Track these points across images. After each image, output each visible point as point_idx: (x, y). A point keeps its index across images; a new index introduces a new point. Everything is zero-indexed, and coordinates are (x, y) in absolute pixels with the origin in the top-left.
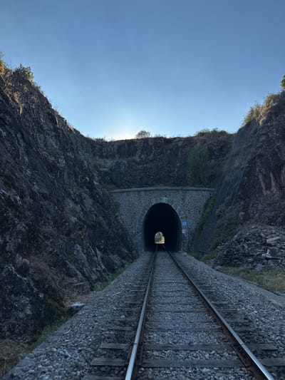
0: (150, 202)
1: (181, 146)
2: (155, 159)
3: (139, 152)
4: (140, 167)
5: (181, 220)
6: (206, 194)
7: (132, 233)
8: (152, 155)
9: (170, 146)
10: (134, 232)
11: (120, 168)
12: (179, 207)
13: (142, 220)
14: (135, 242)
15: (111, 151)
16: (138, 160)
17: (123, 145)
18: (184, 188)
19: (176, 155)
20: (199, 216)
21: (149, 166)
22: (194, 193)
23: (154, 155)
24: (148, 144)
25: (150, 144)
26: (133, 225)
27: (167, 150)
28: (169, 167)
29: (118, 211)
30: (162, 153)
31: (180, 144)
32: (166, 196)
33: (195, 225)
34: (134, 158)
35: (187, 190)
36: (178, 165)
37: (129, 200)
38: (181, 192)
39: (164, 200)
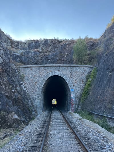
0: (47, 75)
1: (68, 44)
2: (52, 51)
3: (42, 46)
4: (42, 54)
5: (70, 88)
6: (87, 70)
7: (33, 97)
8: (50, 48)
9: (61, 44)
10: (35, 96)
11: (28, 54)
12: (68, 78)
13: (41, 88)
14: (35, 104)
15: (24, 47)
16: (41, 50)
17: (32, 43)
18: (72, 65)
19: (65, 49)
20: (83, 85)
21: (48, 54)
22: (79, 69)
23: (51, 48)
24: (47, 42)
25: (49, 42)
26: (34, 91)
27: (59, 46)
28: (61, 55)
29: (23, 81)
30: (56, 47)
31: (67, 43)
32: (59, 71)
33: (80, 91)
34: (39, 49)
35: (74, 67)
36: (66, 54)
37: (32, 73)
38: (69, 68)
39: (58, 74)
